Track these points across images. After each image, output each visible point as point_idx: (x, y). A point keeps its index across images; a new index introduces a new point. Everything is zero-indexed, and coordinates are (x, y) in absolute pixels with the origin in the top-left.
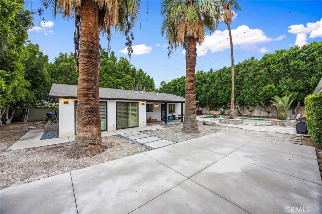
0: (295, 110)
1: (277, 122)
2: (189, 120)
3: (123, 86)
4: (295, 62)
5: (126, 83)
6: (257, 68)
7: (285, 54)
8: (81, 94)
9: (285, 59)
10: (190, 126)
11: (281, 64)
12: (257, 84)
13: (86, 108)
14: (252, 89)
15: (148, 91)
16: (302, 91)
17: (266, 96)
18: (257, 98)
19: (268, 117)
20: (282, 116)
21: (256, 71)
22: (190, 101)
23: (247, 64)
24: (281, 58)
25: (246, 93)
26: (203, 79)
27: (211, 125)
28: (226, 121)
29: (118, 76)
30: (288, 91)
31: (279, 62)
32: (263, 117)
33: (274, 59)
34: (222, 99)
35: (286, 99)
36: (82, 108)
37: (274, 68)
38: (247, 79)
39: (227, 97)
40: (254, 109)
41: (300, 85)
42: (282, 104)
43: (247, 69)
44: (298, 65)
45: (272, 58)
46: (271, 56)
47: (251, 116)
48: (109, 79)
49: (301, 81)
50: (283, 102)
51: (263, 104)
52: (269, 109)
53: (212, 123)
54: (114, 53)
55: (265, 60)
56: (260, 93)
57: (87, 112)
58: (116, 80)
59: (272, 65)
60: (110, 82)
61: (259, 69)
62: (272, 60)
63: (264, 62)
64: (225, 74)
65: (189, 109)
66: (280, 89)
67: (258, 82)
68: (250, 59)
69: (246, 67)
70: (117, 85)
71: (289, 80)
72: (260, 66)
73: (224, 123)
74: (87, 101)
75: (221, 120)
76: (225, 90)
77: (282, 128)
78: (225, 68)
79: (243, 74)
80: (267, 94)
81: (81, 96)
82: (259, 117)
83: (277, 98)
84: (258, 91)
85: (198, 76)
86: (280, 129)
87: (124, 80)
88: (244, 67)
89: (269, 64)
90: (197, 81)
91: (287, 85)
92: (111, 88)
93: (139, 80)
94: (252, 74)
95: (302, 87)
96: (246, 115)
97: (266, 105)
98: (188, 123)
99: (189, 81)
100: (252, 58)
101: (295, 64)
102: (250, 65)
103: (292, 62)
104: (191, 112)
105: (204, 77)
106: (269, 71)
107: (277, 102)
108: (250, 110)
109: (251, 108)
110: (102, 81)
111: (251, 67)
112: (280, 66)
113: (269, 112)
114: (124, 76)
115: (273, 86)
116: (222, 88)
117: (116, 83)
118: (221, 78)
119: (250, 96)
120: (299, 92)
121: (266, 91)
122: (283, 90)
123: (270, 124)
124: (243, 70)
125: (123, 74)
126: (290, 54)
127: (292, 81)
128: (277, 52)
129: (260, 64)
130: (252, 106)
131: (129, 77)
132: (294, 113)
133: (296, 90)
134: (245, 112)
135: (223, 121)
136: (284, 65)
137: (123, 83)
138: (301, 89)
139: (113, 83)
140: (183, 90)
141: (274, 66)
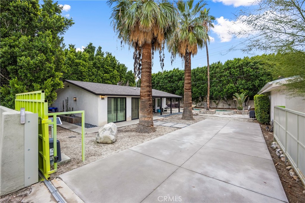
0: (247, 103)
1: (237, 112)
2: (188, 111)
3: (110, 81)
4: (247, 69)
5: (113, 78)
6: (223, 70)
7: (241, 62)
8: (146, 95)
9: (241, 66)
10: (189, 115)
11: (239, 69)
12: (222, 83)
13: (149, 103)
14: (219, 87)
15: (131, 86)
16: (251, 90)
17: (229, 93)
18: (222, 94)
19: (229, 109)
20: (240, 108)
21: (221, 73)
22: (188, 97)
23: (215, 67)
24: (238, 65)
25: (215, 90)
26: (179, 76)
27: (196, 115)
28: (205, 112)
29: (106, 71)
30: (242, 89)
31: (237, 67)
32: (225, 109)
33: (234, 65)
34: (196, 94)
35: (242, 95)
36: (147, 103)
37: (234, 71)
38: (215, 79)
39: (200, 93)
40: (219, 102)
41: (250, 86)
42: (240, 99)
43: (215, 71)
44: (249, 71)
45: (232, 64)
46: (231, 62)
47: (217, 108)
48: (98, 73)
49: (250, 82)
50: (241, 97)
51: (225, 98)
52: (230, 102)
53: (196, 113)
54: (101, 48)
55: (227, 65)
56: (225, 90)
57: (149, 106)
58: (105, 75)
59: (232, 69)
60: (100, 77)
61: (223, 72)
62: (232, 65)
63: (227, 67)
64: (198, 73)
65: (188, 103)
66: (238, 87)
67: (223, 82)
68: (217, 63)
69: (214, 69)
70: (105, 80)
71: (243, 81)
72: (224, 69)
73: (203, 113)
74: (149, 99)
75: (200, 111)
76: (198, 87)
77: (241, 115)
78: (198, 68)
79: (212, 74)
80: (229, 91)
81: (146, 96)
82: (223, 109)
83: (237, 94)
84: (223, 88)
85: (175, 74)
86: (240, 116)
87: (112, 75)
88: (213, 69)
89: (230, 68)
90: (174, 77)
91: (242, 85)
92: (100, 83)
93: (122, 75)
94: (219, 75)
95: (251, 87)
96: (213, 107)
97: (227, 99)
98: (187, 113)
99: (188, 83)
100: (219, 63)
101: (247, 71)
102: (217, 67)
103: (245, 69)
104: (189, 105)
105: (180, 75)
106: (230, 74)
107: (237, 98)
108: (216, 103)
109: (217, 102)
110: (91, 76)
111: (218, 70)
112: (237, 70)
113: (230, 105)
114: (111, 71)
115: (233, 85)
116: (196, 85)
117: (104, 78)
118: (195, 77)
119: (217, 92)
120: (249, 91)
121: (229, 89)
122: (239, 88)
123: (233, 113)
124: (213, 71)
125: (111, 70)
126: (244, 63)
127: (245, 82)
128: (235, 59)
129: (224, 68)
130: (217, 100)
131: (115, 72)
132: (246, 105)
133: (247, 89)
134: (212, 105)
135: (202, 112)
136: (240, 70)
137: (110, 78)
138: (250, 88)
139: (102, 78)
140: (162, 85)
141: (234, 70)
